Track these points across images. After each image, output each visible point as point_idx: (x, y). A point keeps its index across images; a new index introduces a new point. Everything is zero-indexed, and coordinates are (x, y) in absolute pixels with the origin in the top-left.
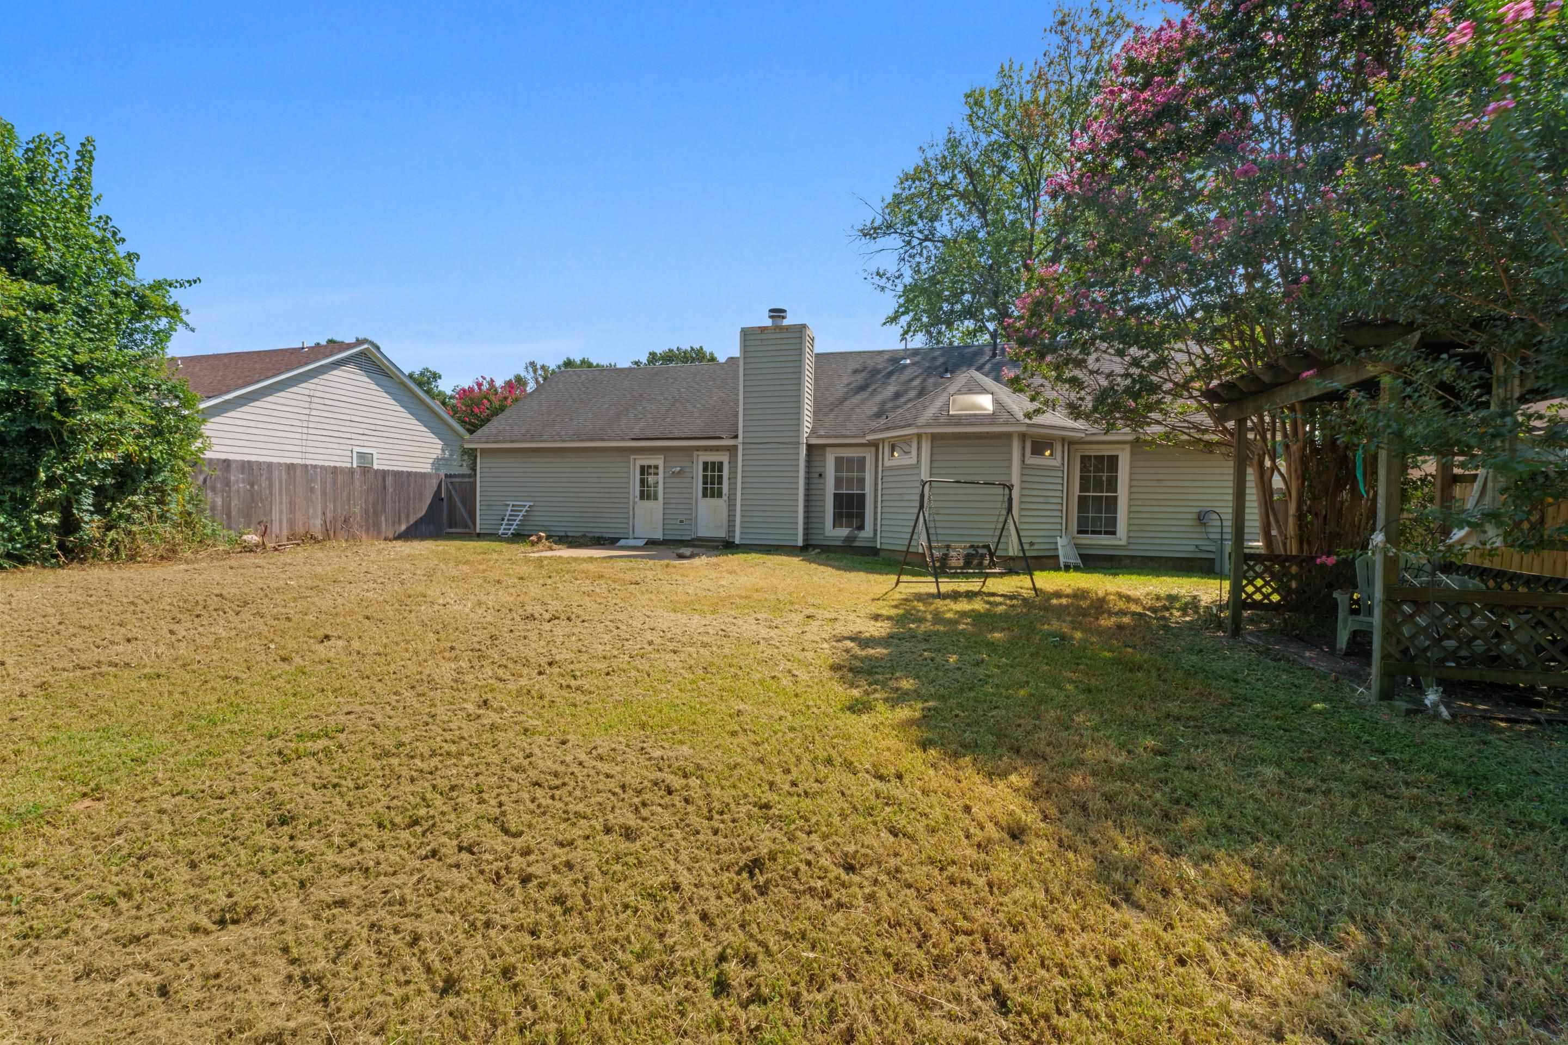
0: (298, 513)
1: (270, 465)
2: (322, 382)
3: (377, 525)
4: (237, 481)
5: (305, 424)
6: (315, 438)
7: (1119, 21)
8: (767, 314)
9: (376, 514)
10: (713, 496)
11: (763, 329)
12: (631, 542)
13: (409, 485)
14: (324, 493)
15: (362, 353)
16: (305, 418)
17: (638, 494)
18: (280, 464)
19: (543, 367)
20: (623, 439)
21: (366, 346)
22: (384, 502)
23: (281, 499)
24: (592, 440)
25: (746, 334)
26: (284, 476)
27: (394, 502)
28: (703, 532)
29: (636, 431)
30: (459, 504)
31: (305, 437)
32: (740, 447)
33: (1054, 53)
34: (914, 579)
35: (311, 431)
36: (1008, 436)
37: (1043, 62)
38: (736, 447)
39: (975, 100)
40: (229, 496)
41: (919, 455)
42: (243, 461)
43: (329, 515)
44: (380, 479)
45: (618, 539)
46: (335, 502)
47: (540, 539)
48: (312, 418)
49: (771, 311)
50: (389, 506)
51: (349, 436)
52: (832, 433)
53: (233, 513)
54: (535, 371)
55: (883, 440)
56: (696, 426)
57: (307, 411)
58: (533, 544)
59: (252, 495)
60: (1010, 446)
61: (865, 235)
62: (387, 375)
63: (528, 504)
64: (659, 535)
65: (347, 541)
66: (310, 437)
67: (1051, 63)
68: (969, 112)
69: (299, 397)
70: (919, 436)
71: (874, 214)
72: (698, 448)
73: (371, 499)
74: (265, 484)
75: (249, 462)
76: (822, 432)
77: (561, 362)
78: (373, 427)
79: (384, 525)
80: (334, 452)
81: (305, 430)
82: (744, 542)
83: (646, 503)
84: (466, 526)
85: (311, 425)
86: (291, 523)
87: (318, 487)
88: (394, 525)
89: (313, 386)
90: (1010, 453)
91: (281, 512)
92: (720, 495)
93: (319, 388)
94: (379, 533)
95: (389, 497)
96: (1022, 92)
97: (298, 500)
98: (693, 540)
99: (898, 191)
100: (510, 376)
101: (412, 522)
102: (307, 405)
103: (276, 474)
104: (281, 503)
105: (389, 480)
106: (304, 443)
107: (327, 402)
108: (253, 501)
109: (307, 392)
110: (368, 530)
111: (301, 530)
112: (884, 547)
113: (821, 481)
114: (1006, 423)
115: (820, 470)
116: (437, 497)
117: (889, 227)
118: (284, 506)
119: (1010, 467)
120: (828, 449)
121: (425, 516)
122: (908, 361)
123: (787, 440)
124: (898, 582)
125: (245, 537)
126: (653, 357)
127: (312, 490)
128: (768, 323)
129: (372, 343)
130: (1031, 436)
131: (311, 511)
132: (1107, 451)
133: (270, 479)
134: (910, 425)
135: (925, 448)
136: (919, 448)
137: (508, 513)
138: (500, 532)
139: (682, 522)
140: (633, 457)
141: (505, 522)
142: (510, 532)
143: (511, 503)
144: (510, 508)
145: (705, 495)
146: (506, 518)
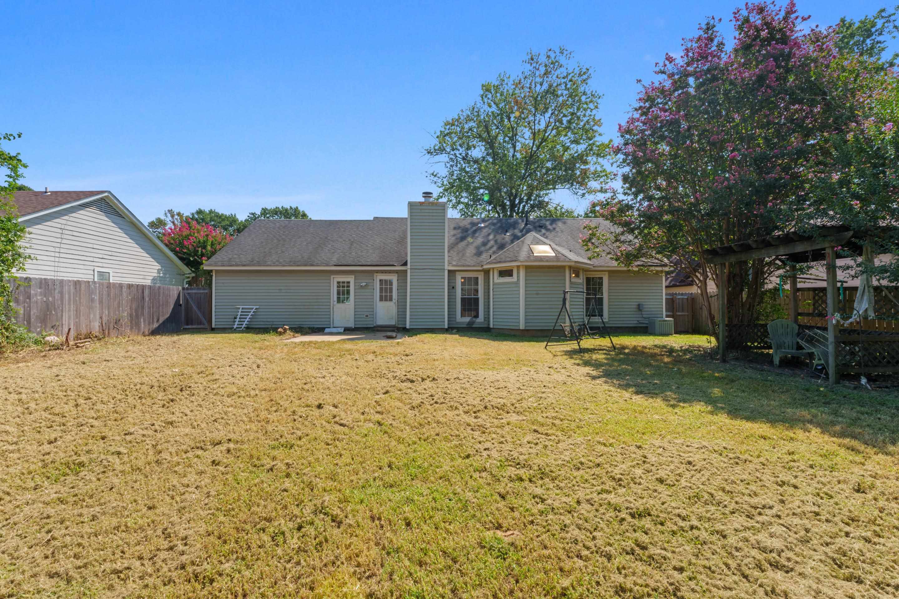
0: (82, 318)
1: (62, 282)
2: (71, 219)
3: (138, 325)
4: (36, 295)
5: (57, 250)
6: (65, 260)
7: (557, 64)
8: (421, 195)
9: (137, 316)
10: (386, 300)
11: (421, 204)
12: (334, 330)
13: (159, 296)
14: (101, 302)
15: (102, 199)
16: (58, 245)
17: (336, 299)
18: (69, 281)
19: (179, 214)
20: (327, 265)
21: (106, 194)
22: (143, 307)
23: (70, 308)
24: (306, 265)
25: (411, 205)
26: (72, 290)
27: (149, 308)
28: (380, 322)
29: (335, 260)
30: (195, 308)
31: (57, 259)
32: (409, 271)
33: (527, 73)
34: (555, 343)
35: (62, 255)
36: (563, 267)
37: (521, 76)
38: (406, 271)
39: (487, 89)
40: (30, 307)
41: (518, 276)
42: (41, 279)
43: (105, 319)
44: (140, 291)
45: (324, 328)
46: (109, 309)
47: (285, 330)
48: (62, 246)
49: (424, 193)
50: (146, 311)
51: (91, 259)
52: (460, 264)
53: (32, 320)
54: (173, 216)
55: (493, 269)
56: (374, 258)
57: (59, 240)
58: (281, 334)
59: (47, 305)
60: (565, 272)
61: (428, 153)
62: (121, 216)
63: (255, 307)
64: (351, 325)
65: (117, 337)
66: (61, 260)
67: (526, 77)
68: (482, 93)
69: (53, 229)
70: (518, 267)
71: (433, 142)
72: (377, 272)
73: (134, 306)
74: (57, 296)
75: (45, 279)
76: (454, 263)
77: (194, 211)
78: (110, 253)
79: (142, 323)
80: (80, 271)
81: (57, 255)
82: (412, 327)
83: (341, 305)
84: (201, 323)
85: (62, 250)
86: (77, 325)
87: (97, 298)
88: (149, 325)
89: (64, 222)
90: (565, 276)
91: (69, 318)
92: (391, 300)
93: (69, 223)
94: (139, 330)
95: (146, 304)
96: (509, 87)
97: (82, 308)
98: (375, 327)
99: (443, 130)
100: (153, 219)
101: (161, 321)
102: (59, 235)
103: (66, 289)
104: (69, 310)
105: (147, 292)
106: (56, 264)
107: (75, 234)
108: (48, 309)
109: (59, 226)
110: (131, 329)
111: (84, 331)
112: (495, 327)
113: (454, 291)
114: (565, 261)
115: (453, 285)
116: (177, 304)
117: (442, 150)
118: (72, 313)
119: (565, 283)
120: (457, 273)
121: (169, 317)
122: (482, 225)
123: (436, 267)
124: (547, 345)
125: (48, 338)
126: (265, 212)
127: (92, 300)
128: (423, 200)
129: (109, 192)
130: (574, 268)
131: (92, 316)
132: (598, 275)
133: (61, 293)
134: (515, 261)
135: (522, 273)
136: (518, 273)
137: (239, 314)
138: (235, 327)
139: (367, 316)
140: (332, 277)
141: (238, 320)
142: (243, 326)
143: (241, 307)
144: (240, 310)
145: (381, 300)
146: (238, 317)
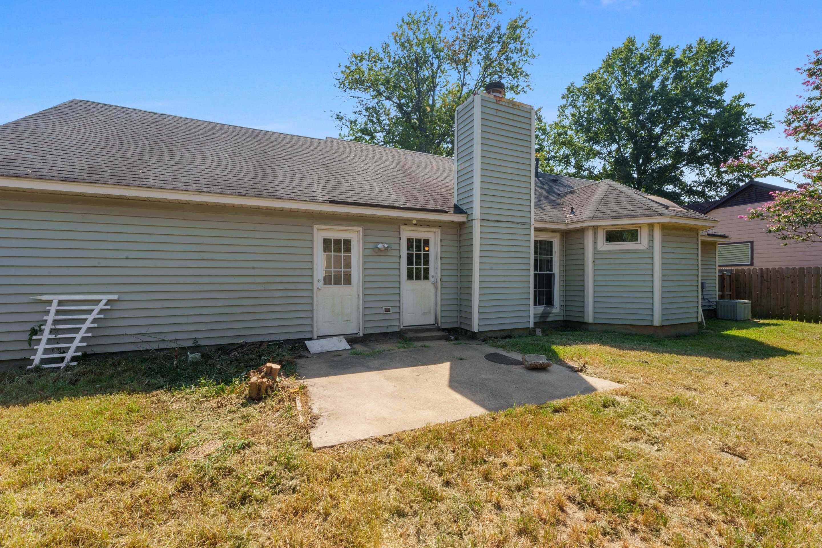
10: (418, 278)
11: (497, 99)
12: (326, 344)
17: (323, 277)
28: (410, 320)
29: (320, 191)
32: (477, 224)
36: (696, 230)
41: (650, 240)
55: (596, 227)
56: (393, 195)
63: (105, 298)
64: (356, 330)
70: (651, 226)
82: (483, 329)
83: (333, 290)
92: (428, 277)
98: (402, 330)
112: (598, 322)
114: (709, 220)
119: (698, 254)
123: (518, 220)
134: (659, 215)
135: (657, 234)
136: (651, 235)
137: (50, 318)
138: (37, 359)
139: (388, 310)
140: (316, 227)
141: (46, 336)
142: (68, 356)
143: (56, 298)
144: (53, 308)
145: (410, 277)
146: (47, 328)
